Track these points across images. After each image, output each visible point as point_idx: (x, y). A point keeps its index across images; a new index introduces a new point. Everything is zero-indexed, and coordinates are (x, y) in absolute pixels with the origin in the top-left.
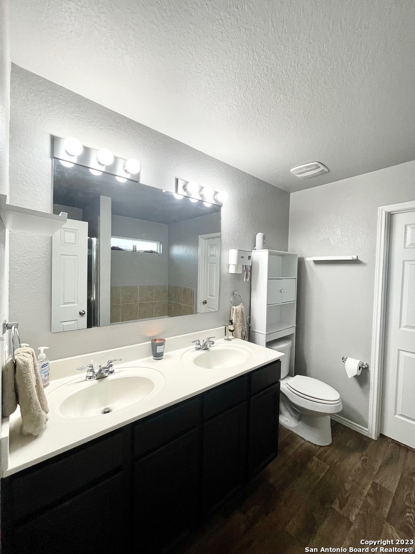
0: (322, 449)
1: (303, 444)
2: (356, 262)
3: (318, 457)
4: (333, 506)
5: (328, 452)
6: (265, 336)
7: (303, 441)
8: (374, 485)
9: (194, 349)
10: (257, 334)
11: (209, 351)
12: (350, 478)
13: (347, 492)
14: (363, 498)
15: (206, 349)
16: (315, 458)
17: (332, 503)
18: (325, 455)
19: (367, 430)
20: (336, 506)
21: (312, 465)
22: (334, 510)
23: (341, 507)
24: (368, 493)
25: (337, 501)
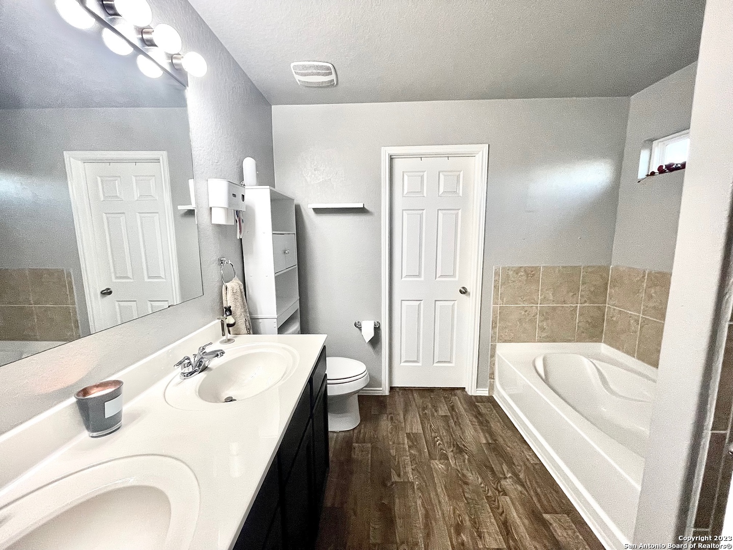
0: (356, 431)
1: (337, 437)
2: (362, 211)
3: (357, 442)
4: (393, 480)
5: (362, 431)
6: (275, 320)
7: (335, 434)
8: (408, 435)
9: (178, 378)
10: (260, 320)
11: (210, 369)
12: (391, 443)
13: (394, 457)
14: (408, 454)
15: (205, 369)
16: (355, 445)
17: (389, 478)
18: (362, 435)
19: (381, 389)
20: (395, 478)
21: (357, 455)
22: (396, 482)
23: (399, 476)
24: (409, 446)
25: (393, 472)
